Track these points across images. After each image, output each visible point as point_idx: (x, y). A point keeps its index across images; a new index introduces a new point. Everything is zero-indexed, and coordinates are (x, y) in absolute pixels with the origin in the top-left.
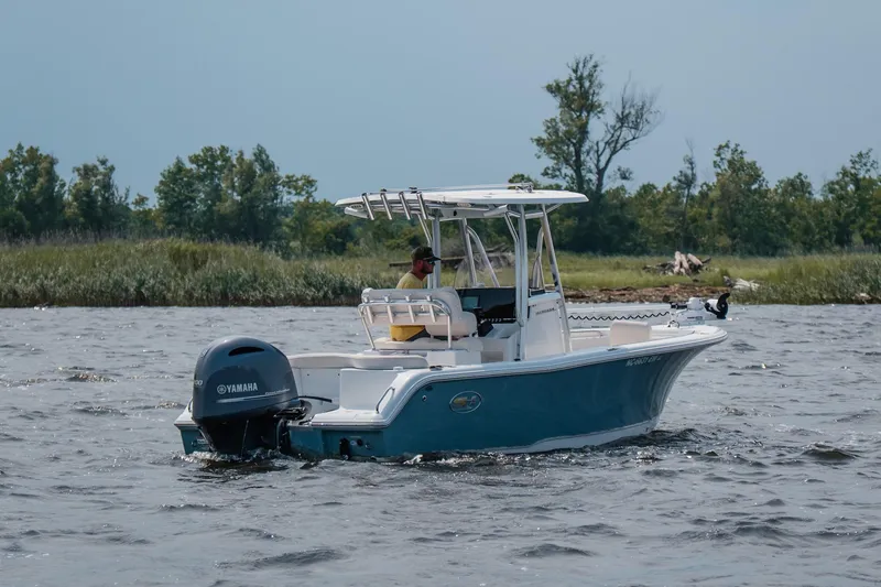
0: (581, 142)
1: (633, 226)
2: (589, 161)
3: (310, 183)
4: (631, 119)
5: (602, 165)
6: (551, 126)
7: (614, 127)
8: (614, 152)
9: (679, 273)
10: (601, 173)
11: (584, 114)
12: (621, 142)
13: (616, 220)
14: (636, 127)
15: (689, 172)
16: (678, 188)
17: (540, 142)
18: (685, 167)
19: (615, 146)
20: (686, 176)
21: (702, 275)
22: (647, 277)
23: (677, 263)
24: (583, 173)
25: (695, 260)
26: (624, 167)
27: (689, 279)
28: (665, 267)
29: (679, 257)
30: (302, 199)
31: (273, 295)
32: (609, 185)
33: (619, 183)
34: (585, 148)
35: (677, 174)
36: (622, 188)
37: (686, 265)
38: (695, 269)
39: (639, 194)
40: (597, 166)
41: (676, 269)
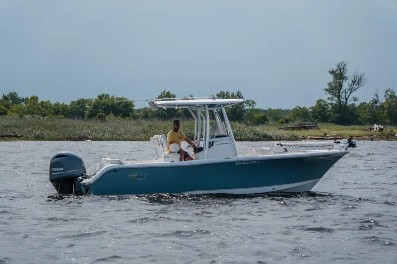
0: (340, 89)
1: (358, 116)
2: (343, 95)
3: (254, 103)
4: (357, 82)
5: (347, 97)
6: (330, 84)
7: (351, 84)
8: (351, 93)
9: (376, 131)
10: (347, 99)
11: (341, 80)
12: (353, 89)
13: (352, 114)
14: (358, 85)
15: (376, 99)
16: (373, 103)
17: (326, 90)
18: (375, 97)
19: (351, 90)
20: (375, 100)
21: (384, 132)
22: (365, 132)
23: (375, 128)
24: (341, 99)
25: (381, 127)
26: (355, 96)
27: (379, 133)
28: (371, 129)
29: (376, 126)
30: (251, 108)
31: (243, 138)
32: (349, 103)
33: (354, 102)
34: (342, 90)
35: (372, 99)
36: (354, 104)
37: (378, 128)
38: (381, 130)
39: (359, 106)
40: (345, 97)
41: (375, 130)
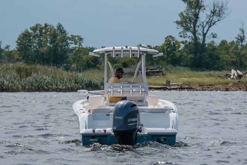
0: (196, 21)
1: (218, 58)
2: (199, 30)
3: (81, 39)
4: (217, 12)
5: (205, 32)
6: (181, 15)
7: (210, 16)
8: (210, 26)
9: (233, 78)
10: (204, 35)
11: (197, 10)
12: (213, 22)
13: (210, 56)
14: (219, 15)
15: (242, 35)
16: (237, 42)
17: (177, 22)
18: (240, 33)
19: (211, 24)
20: (240, 36)
21: (243, 79)
22: (221, 80)
23: (232, 74)
24: (197, 35)
25: (240, 73)
26: (214, 33)
27: (237, 81)
28: (228, 76)
29: (233, 71)
30: (77, 46)
32: (208, 41)
33: (212, 39)
34: (198, 24)
35: (237, 36)
36: (213, 42)
37: (236, 75)
38: (240, 76)
39: (221, 45)
40: (203, 32)
41: (232, 77)
